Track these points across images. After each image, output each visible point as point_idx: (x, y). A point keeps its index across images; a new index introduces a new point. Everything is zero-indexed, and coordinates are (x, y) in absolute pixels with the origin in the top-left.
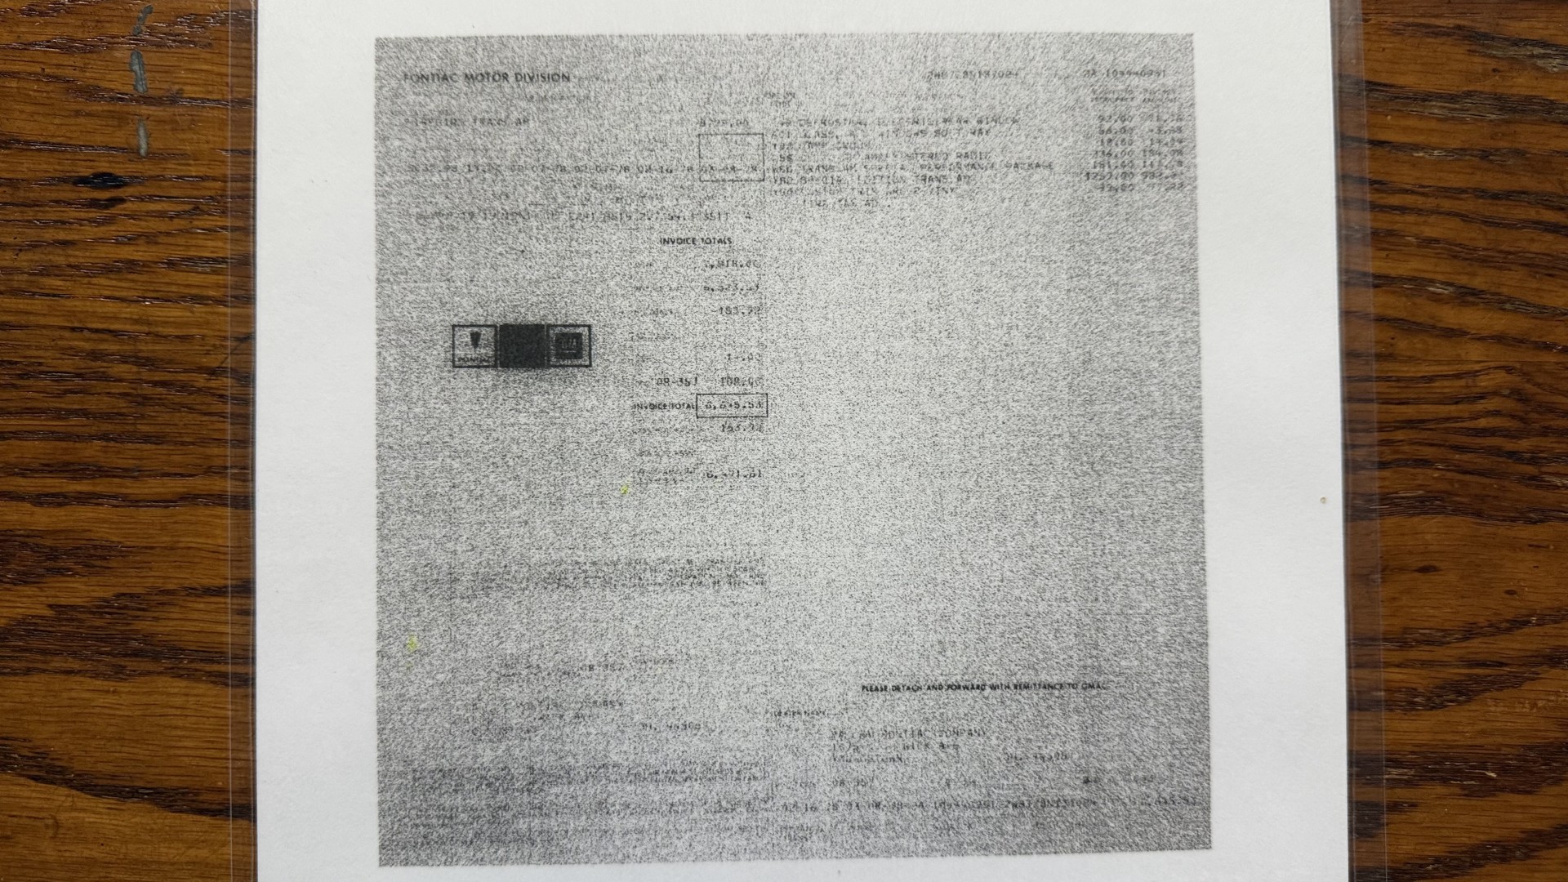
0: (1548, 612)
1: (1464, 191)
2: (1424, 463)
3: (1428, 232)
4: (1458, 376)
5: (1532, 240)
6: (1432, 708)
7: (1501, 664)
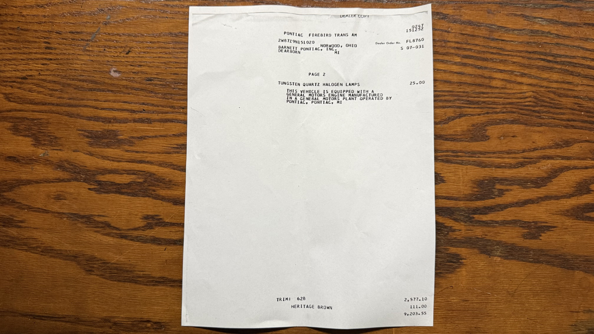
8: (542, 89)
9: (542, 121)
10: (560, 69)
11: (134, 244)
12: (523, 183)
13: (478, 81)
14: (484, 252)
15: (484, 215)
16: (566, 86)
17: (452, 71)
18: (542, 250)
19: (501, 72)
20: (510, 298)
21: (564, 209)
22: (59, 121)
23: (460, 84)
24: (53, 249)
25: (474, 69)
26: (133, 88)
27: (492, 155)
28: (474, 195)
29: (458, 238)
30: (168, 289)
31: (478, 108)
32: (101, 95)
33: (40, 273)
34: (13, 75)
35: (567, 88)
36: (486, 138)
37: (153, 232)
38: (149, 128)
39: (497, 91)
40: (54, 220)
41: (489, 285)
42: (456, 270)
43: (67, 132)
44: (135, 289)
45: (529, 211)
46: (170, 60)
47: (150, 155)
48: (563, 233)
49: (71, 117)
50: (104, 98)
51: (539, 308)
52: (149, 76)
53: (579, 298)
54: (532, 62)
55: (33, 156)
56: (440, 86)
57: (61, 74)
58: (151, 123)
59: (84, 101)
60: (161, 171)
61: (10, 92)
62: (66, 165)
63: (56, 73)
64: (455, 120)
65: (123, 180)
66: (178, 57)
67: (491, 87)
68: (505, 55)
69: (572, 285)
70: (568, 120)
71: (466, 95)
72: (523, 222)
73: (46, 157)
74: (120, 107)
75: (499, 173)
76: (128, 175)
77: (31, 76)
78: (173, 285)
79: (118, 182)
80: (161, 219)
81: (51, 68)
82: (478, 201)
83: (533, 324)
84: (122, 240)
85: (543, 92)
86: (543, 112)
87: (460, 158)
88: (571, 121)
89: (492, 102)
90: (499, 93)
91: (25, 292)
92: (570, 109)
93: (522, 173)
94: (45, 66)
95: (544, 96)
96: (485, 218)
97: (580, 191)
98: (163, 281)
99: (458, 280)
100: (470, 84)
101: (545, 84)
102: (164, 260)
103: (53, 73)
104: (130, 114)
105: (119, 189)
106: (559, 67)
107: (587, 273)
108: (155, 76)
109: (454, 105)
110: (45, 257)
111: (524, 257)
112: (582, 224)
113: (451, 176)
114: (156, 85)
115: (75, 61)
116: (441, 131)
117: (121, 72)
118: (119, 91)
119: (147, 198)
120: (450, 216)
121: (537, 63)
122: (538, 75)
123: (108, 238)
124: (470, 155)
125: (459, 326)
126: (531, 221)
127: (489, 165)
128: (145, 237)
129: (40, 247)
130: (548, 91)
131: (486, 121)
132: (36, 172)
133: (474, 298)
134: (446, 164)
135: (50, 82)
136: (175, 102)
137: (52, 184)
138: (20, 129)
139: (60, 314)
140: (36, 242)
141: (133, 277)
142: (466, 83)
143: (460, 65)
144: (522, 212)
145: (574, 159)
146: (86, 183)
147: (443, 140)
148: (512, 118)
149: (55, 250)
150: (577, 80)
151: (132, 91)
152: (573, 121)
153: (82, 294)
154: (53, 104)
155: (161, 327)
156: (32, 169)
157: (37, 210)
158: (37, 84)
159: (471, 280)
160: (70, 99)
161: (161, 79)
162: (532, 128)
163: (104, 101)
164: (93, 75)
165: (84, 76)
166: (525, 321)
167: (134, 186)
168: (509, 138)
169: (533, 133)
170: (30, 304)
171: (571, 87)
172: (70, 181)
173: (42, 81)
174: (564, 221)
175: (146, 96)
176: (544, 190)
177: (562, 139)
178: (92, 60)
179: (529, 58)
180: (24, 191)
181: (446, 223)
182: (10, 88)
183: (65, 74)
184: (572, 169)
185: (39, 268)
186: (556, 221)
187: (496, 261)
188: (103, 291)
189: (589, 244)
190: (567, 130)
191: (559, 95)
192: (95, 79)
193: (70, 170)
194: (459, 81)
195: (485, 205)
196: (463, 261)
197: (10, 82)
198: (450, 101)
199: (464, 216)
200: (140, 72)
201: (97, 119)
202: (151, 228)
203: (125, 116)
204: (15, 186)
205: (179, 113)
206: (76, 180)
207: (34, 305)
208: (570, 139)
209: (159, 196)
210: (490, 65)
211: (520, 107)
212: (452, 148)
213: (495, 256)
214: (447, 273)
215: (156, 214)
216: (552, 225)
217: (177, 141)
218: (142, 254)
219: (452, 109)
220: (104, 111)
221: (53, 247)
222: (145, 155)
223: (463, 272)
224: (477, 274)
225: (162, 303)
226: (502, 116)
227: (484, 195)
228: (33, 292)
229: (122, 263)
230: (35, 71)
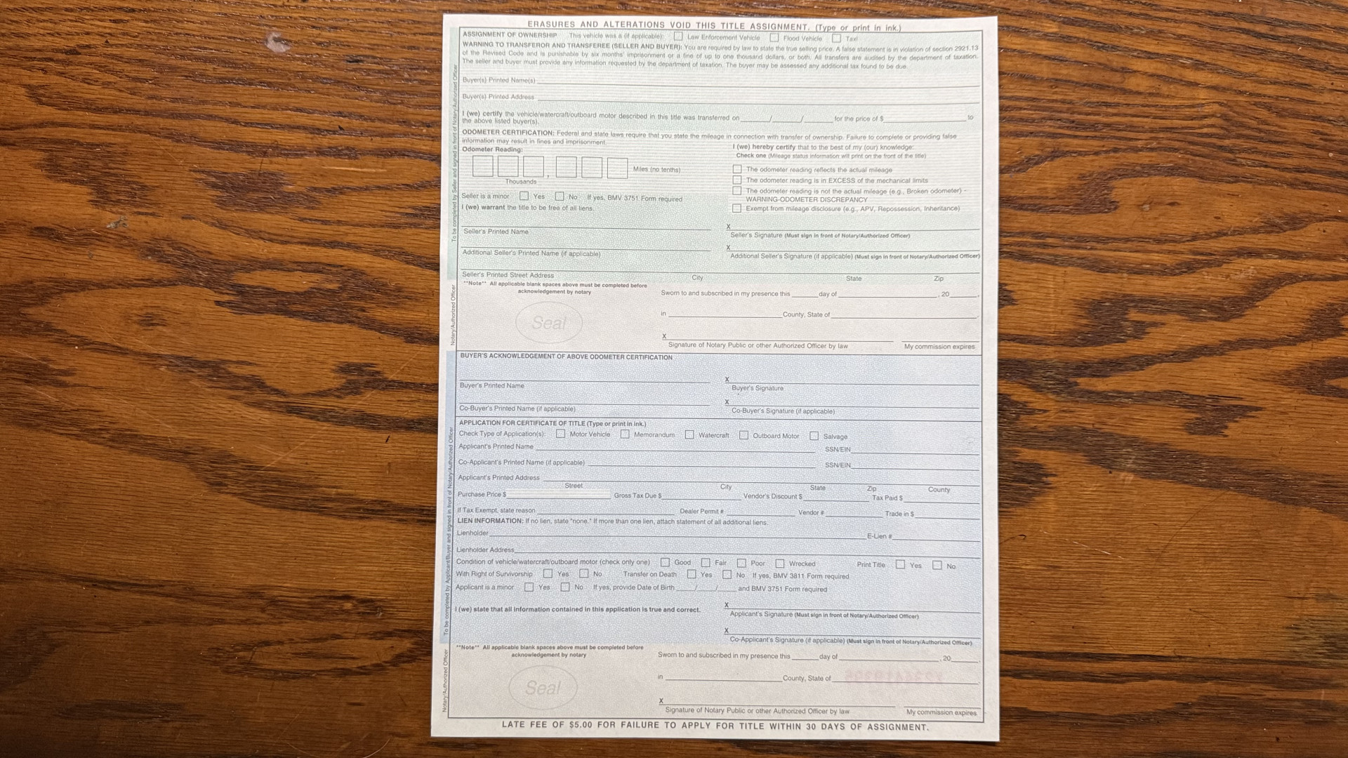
0: (1237, 229)
1: (1199, 11)
2: (1176, 150)
3: (1180, 32)
4: (1192, 106)
5: (1235, 38)
6: (1175, 275)
7: (1211, 254)
8: (1241, 98)
9: (1240, 170)
10: (1283, 53)
11: (317, 427)
12: (1191, 309)
13: (1096, 77)
14: (1098, 460)
15: (1101, 379)
16: (1295, 92)
17: (1039, 52)
18: (1227, 460)
19: (1149, 58)
20: (1153, 563)
21: (1282, 369)
22: (151, 151)
23: (1056, 82)
24: (136, 435)
25: (1088, 51)
26: (317, 79)
27: (1121, 245)
28: (1079, 333)
29: (1040, 429)
30: (393, 526)
31: (1094, 138)
32: (247, 92)
33: (108, 488)
34: (46, 44)
35: (1299, 97)
36: (1110, 206)
37: (360, 402)
38: (352, 169)
39: (1139, 100)
40: (139, 370)
41: (1108, 534)
42: (1034, 500)
43: (167, 174)
44: (320, 527)
45: (1201, 371)
46: (401, 16)
47: (353, 231)
48: (1277, 422)
49: (178, 141)
50: (252, 100)
51: (1215, 588)
52: (353, 52)
53: (1306, 567)
54: (1222, 37)
55: (93, 227)
56: (1011, 86)
57: (155, 43)
58: (357, 159)
59: (206, 106)
60: (379, 265)
61: (41, 82)
62: (166, 248)
63: (144, 42)
64: (1042, 165)
65: (295, 284)
66: (420, 10)
67: (1125, 91)
68: (1161, 18)
69: (1291, 539)
70: (1298, 170)
71: (1069, 109)
72: (1188, 397)
73: (122, 229)
74: (288, 122)
75: (1137, 286)
76: (305, 274)
77: (89, 46)
78: (404, 517)
79: (282, 289)
80: (378, 372)
81: (135, 31)
82: (1089, 348)
83: (1202, 622)
84: (290, 418)
85: (1241, 104)
86: (1240, 151)
87: (1051, 251)
88: (1303, 172)
89: (1127, 127)
90: (1143, 106)
91: (73, 528)
92: (1303, 144)
93: (1189, 286)
94: (120, 26)
95: (1245, 115)
96: (1101, 385)
97: (1319, 330)
98: (381, 508)
99: (1038, 521)
100: (1077, 83)
101: (1249, 86)
102: (386, 464)
103: (137, 41)
104: (310, 136)
105: (285, 304)
106: (1281, 50)
107: (1330, 512)
108: (368, 52)
109: (1041, 129)
110: (120, 452)
111: (1185, 474)
112: (1317, 404)
113: (1028, 288)
114: (368, 71)
115: (187, 16)
116: (1010, 187)
117: (291, 41)
118: (288, 85)
119: (346, 326)
120: (1023, 378)
121: (1232, 40)
122: (1233, 67)
123: (260, 412)
124: (1072, 243)
125: (1039, 623)
126: (1205, 394)
127: (1115, 266)
128: (342, 411)
129: (109, 430)
130: (1255, 104)
131: (1112, 167)
132: (99, 264)
133: (1071, 562)
134: (1020, 263)
135: (129, 61)
136: (411, 110)
137: (133, 290)
138: (63, 167)
139: (151, 578)
140: (98, 419)
141: (313, 500)
142: (1069, 81)
143: (1056, 41)
144: (1188, 374)
145: (1308, 258)
146: (210, 288)
147: (1014, 208)
148: (1171, 162)
149: (142, 438)
150: (1321, 79)
151: (315, 86)
152: (1310, 172)
153: (201, 534)
154: (137, 112)
155: (376, 610)
156: (91, 256)
157: (101, 347)
158: (100, 66)
159: (1067, 521)
160: (174, 100)
161: (381, 58)
162: (1214, 186)
163: (252, 107)
164: (227, 47)
165: (206, 49)
166: (1184, 614)
167: (318, 297)
168: (1163, 207)
169: (1219, 198)
170: (84, 555)
171: (1307, 95)
172: (175, 285)
173: (113, 58)
174: (1279, 396)
175: (346, 96)
176: (1238, 326)
177: (1281, 212)
178: (226, 14)
179: (1213, 28)
180: (72, 304)
181: (1013, 395)
182: (41, 74)
183: (165, 44)
184: (1303, 280)
185: (105, 476)
186: (1262, 396)
187: (1124, 480)
188: (247, 530)
189: (1334, 449)
190: (1294, 191)
191: (1280, 114)
192: (231, 56)
193: (175, 260)
194: (1051, 76)
195: (1103, 357)
196: (1050, 479)
197: (40, 60)
198: (1033, 121)
199: (1054, 379)
200: (333, 43)
201: (235, 146)
202: (356, 393)
203: (298, 141)
204: (52, 293)
205: (420, 135)
206: (189, 281)
207: (94, 558)
208: (1301, 212)
209: (374, 321)
210: (1126, 41)
211: (1190, 138)
212: (1034, 226)
213: (1123, 470)
214: (1012, 505)
215: (366, 361)
216: (1253, 404)
217: (413, 200)
218: (336, 449)
219: (1036, 139)
220: (251, 128)
221: (136, 431)
222: (343, 229)
223: (1050, 503)
224: (1080, 509)
225: (378, 558)
226: (1149, 156)
227: (1102, 334)
228: (93, 530)
229: (291, 467)
230: (97, 37)
